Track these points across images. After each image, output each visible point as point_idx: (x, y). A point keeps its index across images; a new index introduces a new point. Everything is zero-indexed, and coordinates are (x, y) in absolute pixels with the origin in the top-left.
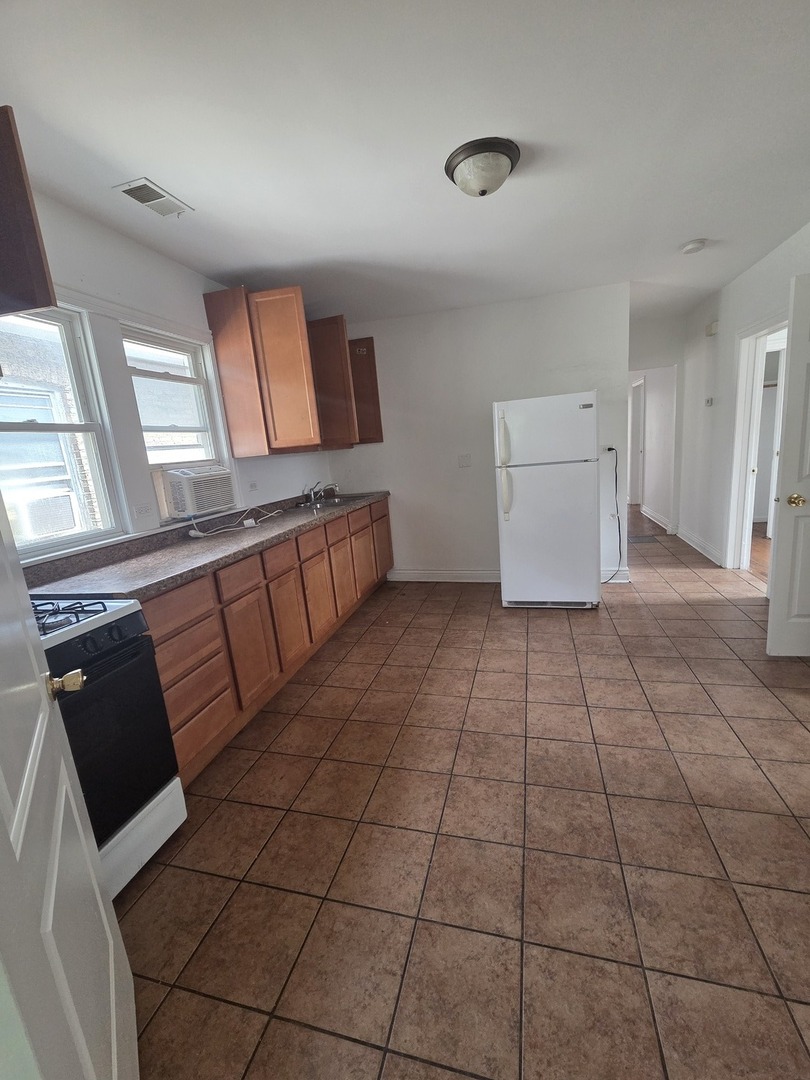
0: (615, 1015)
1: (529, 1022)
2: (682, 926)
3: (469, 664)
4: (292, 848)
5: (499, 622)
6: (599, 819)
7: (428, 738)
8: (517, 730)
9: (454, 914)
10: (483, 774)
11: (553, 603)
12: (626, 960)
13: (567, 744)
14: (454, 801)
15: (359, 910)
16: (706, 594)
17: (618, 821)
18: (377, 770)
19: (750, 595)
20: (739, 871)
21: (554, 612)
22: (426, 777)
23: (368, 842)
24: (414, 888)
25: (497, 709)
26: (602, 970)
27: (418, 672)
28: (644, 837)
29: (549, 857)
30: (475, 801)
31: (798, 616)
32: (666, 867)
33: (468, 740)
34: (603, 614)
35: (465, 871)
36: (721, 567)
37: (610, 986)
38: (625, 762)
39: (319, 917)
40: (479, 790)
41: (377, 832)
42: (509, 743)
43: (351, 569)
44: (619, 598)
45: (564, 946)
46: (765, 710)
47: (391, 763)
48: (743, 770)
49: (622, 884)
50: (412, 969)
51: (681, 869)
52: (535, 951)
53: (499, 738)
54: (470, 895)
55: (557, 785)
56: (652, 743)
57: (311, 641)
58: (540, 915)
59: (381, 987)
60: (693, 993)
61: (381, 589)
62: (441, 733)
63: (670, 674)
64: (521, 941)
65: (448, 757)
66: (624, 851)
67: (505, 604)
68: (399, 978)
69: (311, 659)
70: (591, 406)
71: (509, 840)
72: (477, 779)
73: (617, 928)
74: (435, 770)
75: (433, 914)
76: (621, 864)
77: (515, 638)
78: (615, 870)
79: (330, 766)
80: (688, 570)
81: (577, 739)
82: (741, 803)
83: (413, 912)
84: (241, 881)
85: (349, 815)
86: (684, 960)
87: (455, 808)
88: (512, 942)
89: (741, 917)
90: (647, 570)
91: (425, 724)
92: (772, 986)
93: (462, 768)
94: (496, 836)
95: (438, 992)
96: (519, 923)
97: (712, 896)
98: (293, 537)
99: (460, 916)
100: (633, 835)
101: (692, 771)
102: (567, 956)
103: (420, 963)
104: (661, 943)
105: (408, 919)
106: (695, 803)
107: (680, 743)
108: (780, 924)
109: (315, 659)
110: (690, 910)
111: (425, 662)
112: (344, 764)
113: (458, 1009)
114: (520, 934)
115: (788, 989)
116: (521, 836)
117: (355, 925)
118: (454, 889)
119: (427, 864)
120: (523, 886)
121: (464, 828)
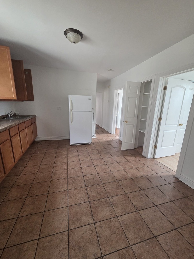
0: (115, 229)
1: (100, 240)
2: (121, 205)
3: (65, 161)
4: (22, 229)
5: (70, 149)
6: (102, 190)
7: (59, 182)
8: (81, 175)
9: (78, 225)
10: (76, 187)
11: (82, 143)
12: (114, 217)
13: (92, 175)
14: (70, 196)
15: (51, 237)
16: (110, 140)
17: (106, 189)
18: (46, 195)
19: (116, 139)
20: (127, 191)
21: (82, 145)
22: (61, 192)
23: (49, 216)
24: (66, 223)
25: (75, 171)
26: (111, 221)
27: (51, 165)
28: (111, 190)
29: (95, 202)
30: (75, 195)
31: (126, 142)
32: (116, 195)
33: (70, 180)
34: (92, 145)
35: (77, 213)
36: (111, 134)
37: (113, 223)
38: (104, 176)
39: (38, 245)
40: (76, 192)
41: (51, 212)
42: (80, 178)
43: (26, 138)
44: (95, 141)
45: (103, 220)
46: (123, 160)
47: (50, 192)
48: (123, 172)
49: (110, 202)
50: (70, 244)
51: (118, 194)
52: (97, 224)
53: (77, 178)
54: (80, 218)
55: (93, 185)
56: (108, 171)
57: (15, 162)
58: (96, 215)
59: (63, 254)
60: (126, 217)
61: (34, 143)
62: (63, 180)
63: (107, 156)
64: (94, 223)
65: (66, 186)
66: (108, 194)
67: (71, 145)
68: (68, 248)
69: (14, 167)
70: (91, 99)
71: (86, 201)
72: (75, 189)
73: (111, 211)
74: (63, 190)
75: (72, 227)
76: (108, 197)
77: (75, 153)
78: (108, 199)
79: (30, 199)
80: (106, 135)
81: (94, 173)
82: (124, 179)
83: (67, 229)
84: (4, 249)
85: (41, 211)
86: (123, 212)
87: (71, 198)
88: (92, 224)
89: (129, 200)
90: (98, 135)
91: (57, 179)
92: (136, 210)
93: (70, 187)
94: (83, 201)
95: (79, 246)
96: (93, 219)
97: (124, 198)
98: (8, 129)
99: (79, 224)
100: (109, 191)
101: (116, 175)
102: (104, 222)
103: (72, 241)
104: (118, 210)
105: (66, 232)
106: (118, 180)
107: (112, 170)
108: (134, 198)
109: (15, 167)
110: (122, 202)
111: (53, 162)
112: (35, 197)
113: (84, 247)
114: (93, 222)
115: (138, 209)
116: (88, 199)
117: (51, 241)
118: (76, 218)
119: (67, 215)
120: (91, 210)
121: (75, 202)
